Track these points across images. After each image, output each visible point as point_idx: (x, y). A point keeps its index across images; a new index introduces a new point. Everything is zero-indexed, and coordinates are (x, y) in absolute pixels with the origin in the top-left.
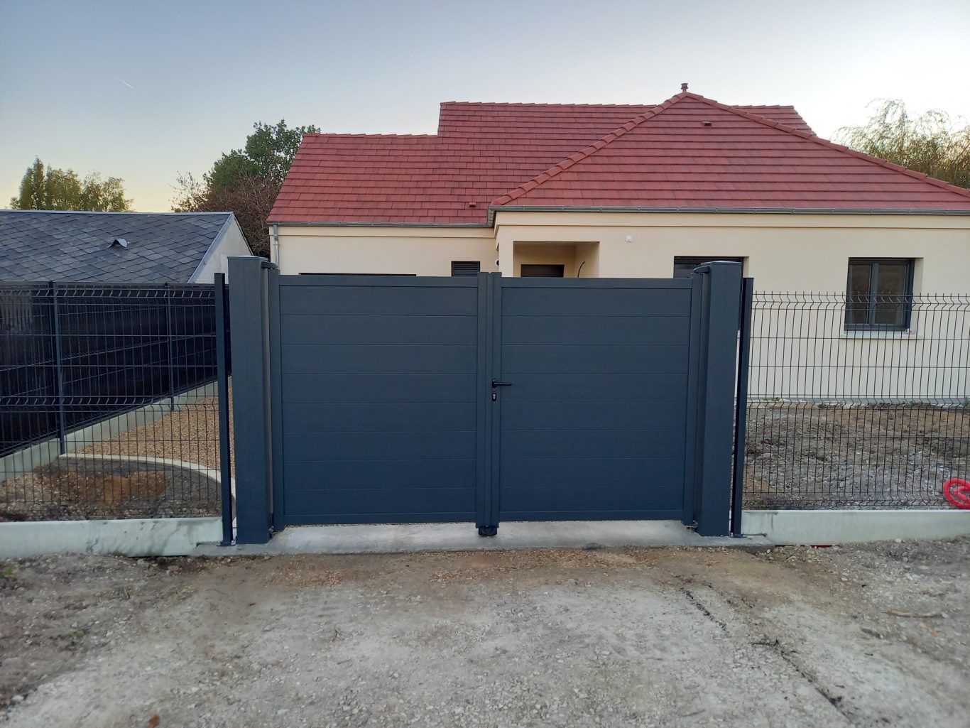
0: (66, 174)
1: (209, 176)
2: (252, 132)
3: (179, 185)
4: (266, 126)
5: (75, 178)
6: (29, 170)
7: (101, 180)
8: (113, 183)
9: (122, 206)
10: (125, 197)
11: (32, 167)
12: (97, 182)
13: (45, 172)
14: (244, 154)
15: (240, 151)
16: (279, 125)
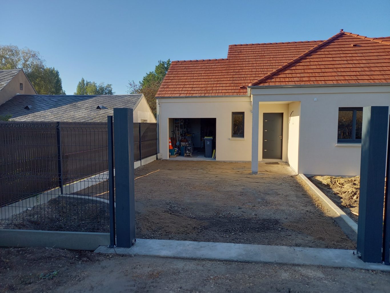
0: (92, 83)
1: (141, 82)
2: (157, 64)
3: (129, 86)
4: (163, 62)
5: (95, 85)
6: (80, 82)
7: (105, 85)
8: (109, 86)
9: (111, 94)
10: (112, 91)
11: (81, 81)
12: (103, 86)
13: (85, 82)
14: (154, 73)
15: (153, 72)
16: (168, 61)
